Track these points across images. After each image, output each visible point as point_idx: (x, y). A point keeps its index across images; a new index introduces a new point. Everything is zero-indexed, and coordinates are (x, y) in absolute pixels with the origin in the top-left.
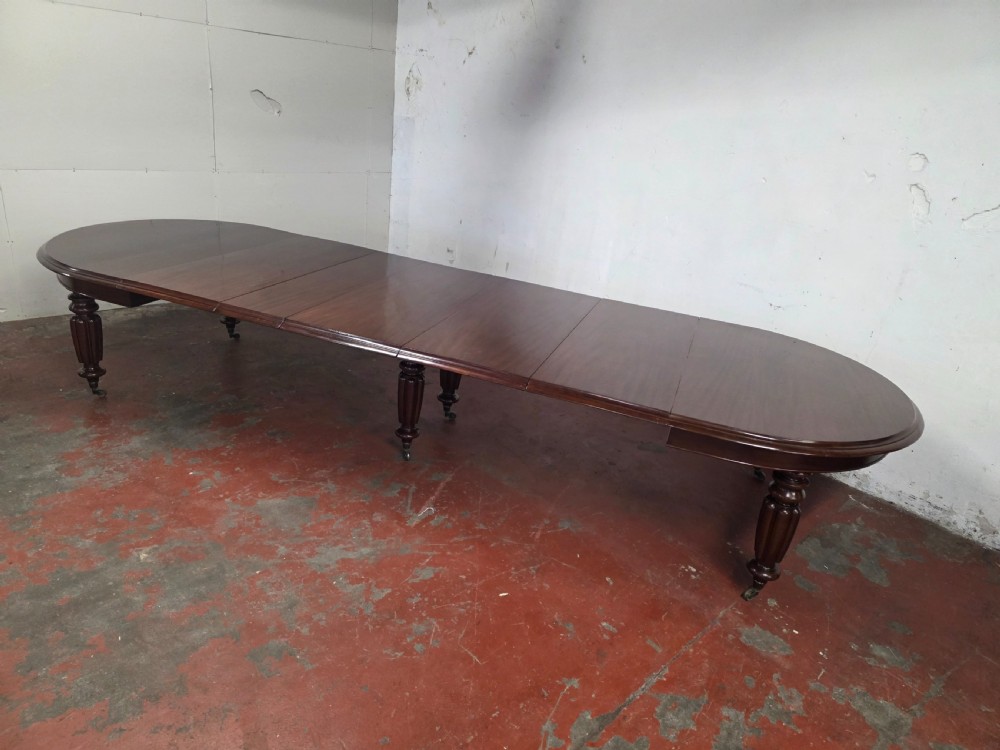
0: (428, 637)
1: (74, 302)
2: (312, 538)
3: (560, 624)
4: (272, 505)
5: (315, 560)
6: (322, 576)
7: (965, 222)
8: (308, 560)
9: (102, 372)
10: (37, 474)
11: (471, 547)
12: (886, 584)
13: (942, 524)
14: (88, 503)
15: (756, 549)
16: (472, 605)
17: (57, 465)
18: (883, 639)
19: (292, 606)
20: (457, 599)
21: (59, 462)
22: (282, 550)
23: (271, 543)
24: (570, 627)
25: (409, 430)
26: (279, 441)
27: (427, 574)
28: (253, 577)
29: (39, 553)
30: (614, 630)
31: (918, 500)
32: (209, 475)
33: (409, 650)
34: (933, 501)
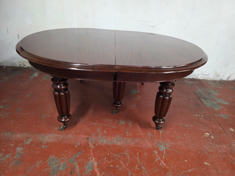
13: (206, 79)
31: (200, 75)
34: (204, 74)
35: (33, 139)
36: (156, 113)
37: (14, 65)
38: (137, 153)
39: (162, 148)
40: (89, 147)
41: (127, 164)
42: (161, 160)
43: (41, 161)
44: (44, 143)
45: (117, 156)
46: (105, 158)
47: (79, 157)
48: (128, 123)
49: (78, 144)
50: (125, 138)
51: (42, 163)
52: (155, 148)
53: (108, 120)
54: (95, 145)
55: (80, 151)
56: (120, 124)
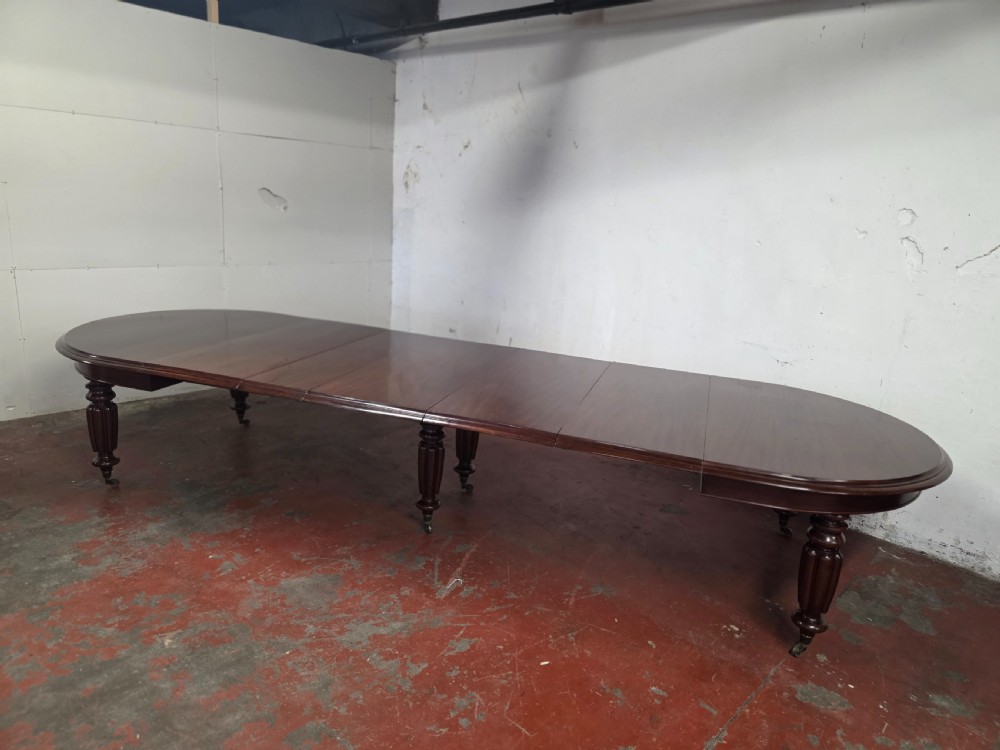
0: (472, 712)
1: (91, 390)
2: (340, 616)
3: (608, 691)
4: (298, 585)
5: (344, 638)
6: (355, 653)
7: (959, 270)
8: (338, 638)
9: (116, 461)
10: (53, 565)
11: (505, 617)
12: (932, 633)
13: (977, 570)
14: (107, 591)
15: (800, 600)
16: (513, 676)
17: (73, 555)
18: (942, 689)
19: (327, 685)
20: (497, 671)
21: (75, 552)
22: (311, 629)
23: (298, 622)
24: (619, 693)
25: (430, 501)
26: (297, 520)
27: (463, 646)
28: (283, 658)
29: (59, 644)
30: (665, 694)
31: (949, 548)
32: (229, 557)
33: (454, 725)
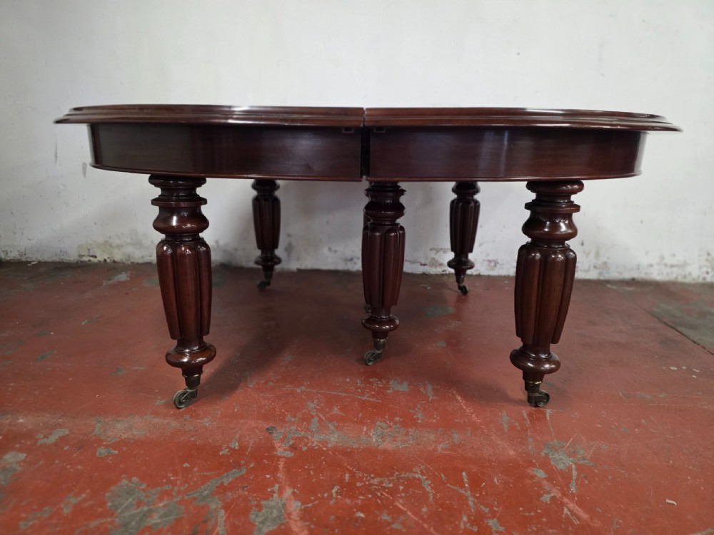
13: (680, 279)
31: (655, 266)
34: (669, 261)
35: (70, 431)
36: (520, 332)
37: (62, 257)
38: (464, 474)
39: (562, 461)
40: (275, 453)
41: (425, 510)
42: (565, 500)
43: (84, 495)
44: (106, 441)
45: (381, 482)
46: (333, 488)
47: (230, 484)
48: (422, 389)
49: (233, 447)
50: (411, 430)
51: (85, 500)
52: (534, 461)
53: (348, 380)
54: (296, 448)
55: (238, 466)
56: (389, 391)
